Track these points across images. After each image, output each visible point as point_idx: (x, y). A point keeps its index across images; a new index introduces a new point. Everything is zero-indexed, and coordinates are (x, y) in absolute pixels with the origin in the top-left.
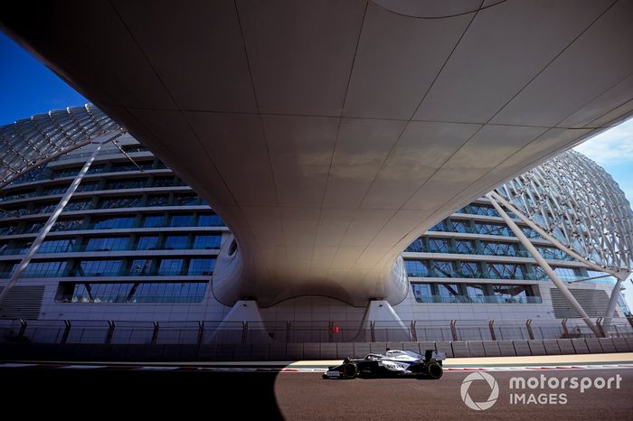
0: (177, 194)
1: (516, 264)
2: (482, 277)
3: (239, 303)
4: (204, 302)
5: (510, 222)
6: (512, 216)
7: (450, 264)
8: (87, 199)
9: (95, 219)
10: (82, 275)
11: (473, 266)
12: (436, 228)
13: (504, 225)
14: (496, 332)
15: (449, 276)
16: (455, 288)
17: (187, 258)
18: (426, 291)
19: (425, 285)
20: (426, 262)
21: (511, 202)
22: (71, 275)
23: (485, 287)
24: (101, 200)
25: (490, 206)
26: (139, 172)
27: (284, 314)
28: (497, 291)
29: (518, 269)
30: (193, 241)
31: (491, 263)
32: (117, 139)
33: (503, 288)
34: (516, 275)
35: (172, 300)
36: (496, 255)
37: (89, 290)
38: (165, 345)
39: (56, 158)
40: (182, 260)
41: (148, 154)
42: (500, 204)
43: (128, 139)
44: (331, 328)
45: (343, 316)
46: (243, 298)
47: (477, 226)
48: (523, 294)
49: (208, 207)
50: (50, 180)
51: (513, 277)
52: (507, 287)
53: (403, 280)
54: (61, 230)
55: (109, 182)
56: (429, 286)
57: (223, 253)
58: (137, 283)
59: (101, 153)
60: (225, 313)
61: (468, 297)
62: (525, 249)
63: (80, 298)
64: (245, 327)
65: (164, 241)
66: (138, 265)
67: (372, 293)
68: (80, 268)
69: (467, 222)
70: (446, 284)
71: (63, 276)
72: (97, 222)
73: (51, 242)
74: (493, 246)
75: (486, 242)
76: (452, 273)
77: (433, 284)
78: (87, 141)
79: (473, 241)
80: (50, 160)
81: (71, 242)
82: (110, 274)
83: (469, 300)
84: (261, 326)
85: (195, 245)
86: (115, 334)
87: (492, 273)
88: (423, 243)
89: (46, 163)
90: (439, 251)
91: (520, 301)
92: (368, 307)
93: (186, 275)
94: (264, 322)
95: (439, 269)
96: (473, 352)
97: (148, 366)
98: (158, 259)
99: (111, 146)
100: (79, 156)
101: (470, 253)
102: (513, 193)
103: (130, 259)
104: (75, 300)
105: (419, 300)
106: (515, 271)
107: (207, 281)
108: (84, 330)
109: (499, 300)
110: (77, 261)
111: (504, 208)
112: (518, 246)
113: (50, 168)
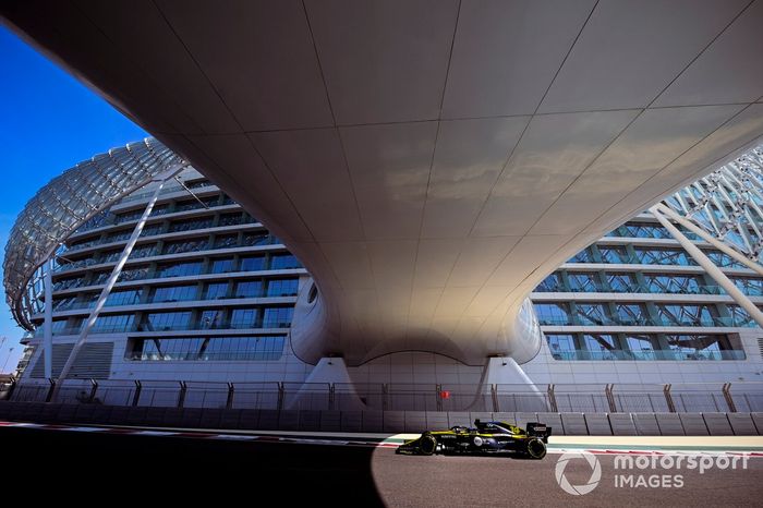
0: (246, 233)
1: (701, 305)
2: (649, 323)
3: (324, 360)
4: (283, 359)
5: (689, 245)
6: (692, 237)
7: (600, 307)
8: (151, 244)
9: (161, 266)
10: (151, 330)
11: (635, 309)
12: (578, 259)
13: (680, 250)
14: (676, 402)
15: (600, 323)
16: (609, 340)
17: (262, 308)
18: (567, 345)
19: (564, 337)
20: (566, 305)
21: (689, 217)
22: (140, 330)
23: (655, 338)
24: (167, 245)
25: (657, 225)
26: (204, 210)
27: (377, 375)
28: (673, 343)
29: (705, 312)
30: (266, 287)
31: (662, 304)
32: (180, 174)
33: (682, 338)
34: (702, 320)
35: (247, 357)
36: (669, 292)
37: (158, 346)
38: (242, 410)
39: (119, 201)
40: (255, 311)
41: (214, 188)
42: (671, 221)
43: (191, 173)
44: (440, 394)
45: (455, 378)
46: (328, 355)
47: (638, 253)
48: (714, 347)
49: (281, 246)
50: (113, 226)
51: (697, 323)
52: (689, 338)
53: (534, 330)
54: (127, 280)
55: (174, 224)
56: (570, 337)
57: (302, 301)
58: (208, 337)
59: (164, 191)
60: (307, 373)
61: (629, 353)
62: (715, 282)
63: (150, 355)
64: (332, 390)
65: (235, 288)
66: (208, 316)
67: (492, 348)
68: (148, 322)
69: (622, 249)
70: (595, 335)
71: (132, 331)
72: (163, 270)
73: (118, 294)
74: (664, 281)
75: (653, 275)
76: (604, 319)
77: (576, 335)
78: (149, 179)
79: (632, 274)
80: (113, 204)
81: (137, 293)
82: (179, 328)
83: (631, 356)
84: (351, 390)
85: (269, 292)
86: (188, 396)
87: (664, 318)
88: (560, 279)
89: (109, 207)
90: (583, 290)
91: (711, 357)
92: (486, 366)
93: (261, 327)
94: (354, 384)
95: (584, 314)
96: (642, 428)
97: (224, 435)
98: (230, 309)
99: (173, 183)
100: (141, 197)
101: (629, 290)
102: (692, 205)
103: (199, 310)
104: (144, 358)
105: (557, 357)
106: (700, 316)
107: (285, 335)
108: (155, 391)
109: (677, 356)
110: (145, 313)
111: (678, 226)
112: (702, 278)
113: (113, 213)
